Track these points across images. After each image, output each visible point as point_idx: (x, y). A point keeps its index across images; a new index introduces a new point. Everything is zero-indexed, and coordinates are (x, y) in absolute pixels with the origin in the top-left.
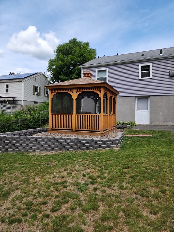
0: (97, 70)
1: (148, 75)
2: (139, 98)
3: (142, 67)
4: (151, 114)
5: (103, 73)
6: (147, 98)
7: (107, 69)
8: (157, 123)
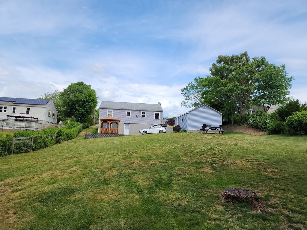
0: (108, 110)
1: (129, 115)
2: (126, 124)
3: (127, 112)
4: (130, 130)
5: (111, 112)
6: (129, 124)
7: (113, 110)
8: (132, 134)
